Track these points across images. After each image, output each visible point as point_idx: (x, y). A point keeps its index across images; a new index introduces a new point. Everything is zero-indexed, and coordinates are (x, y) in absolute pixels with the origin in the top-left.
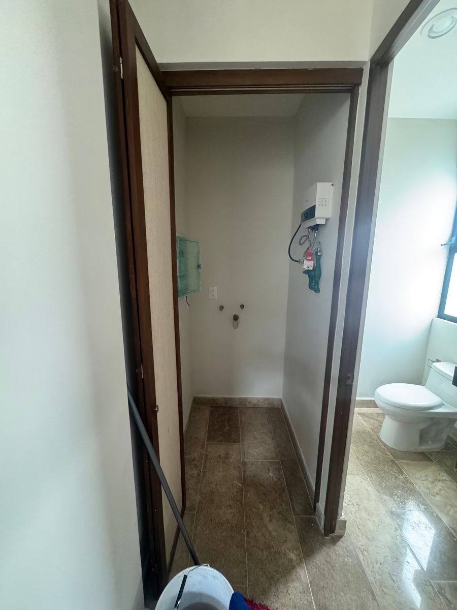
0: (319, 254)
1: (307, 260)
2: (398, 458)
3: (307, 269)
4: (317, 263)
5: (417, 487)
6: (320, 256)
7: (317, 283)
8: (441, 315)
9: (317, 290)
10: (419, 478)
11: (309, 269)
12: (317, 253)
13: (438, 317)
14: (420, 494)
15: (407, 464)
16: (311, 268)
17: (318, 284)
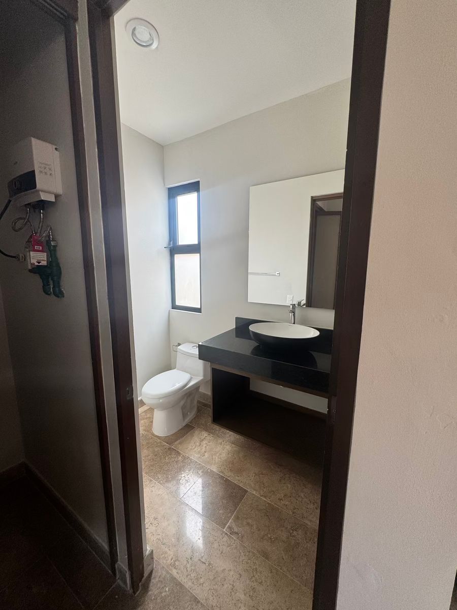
0: (53, 243)
1: (35, 250)
2: (172, 443)
3: (37, 264)
4: (51, 256)
5: (192, 458)
6: (55, 247)
7: (57, 284)
8: (174, 307)
9: (59, 294)
10: (191, 449)
11: (40, 264)
12: (48, 242)
13: (172, 309)
14: (196, 462)
15: (180, 443)
16: (44, 263)
17: (59, 286)
